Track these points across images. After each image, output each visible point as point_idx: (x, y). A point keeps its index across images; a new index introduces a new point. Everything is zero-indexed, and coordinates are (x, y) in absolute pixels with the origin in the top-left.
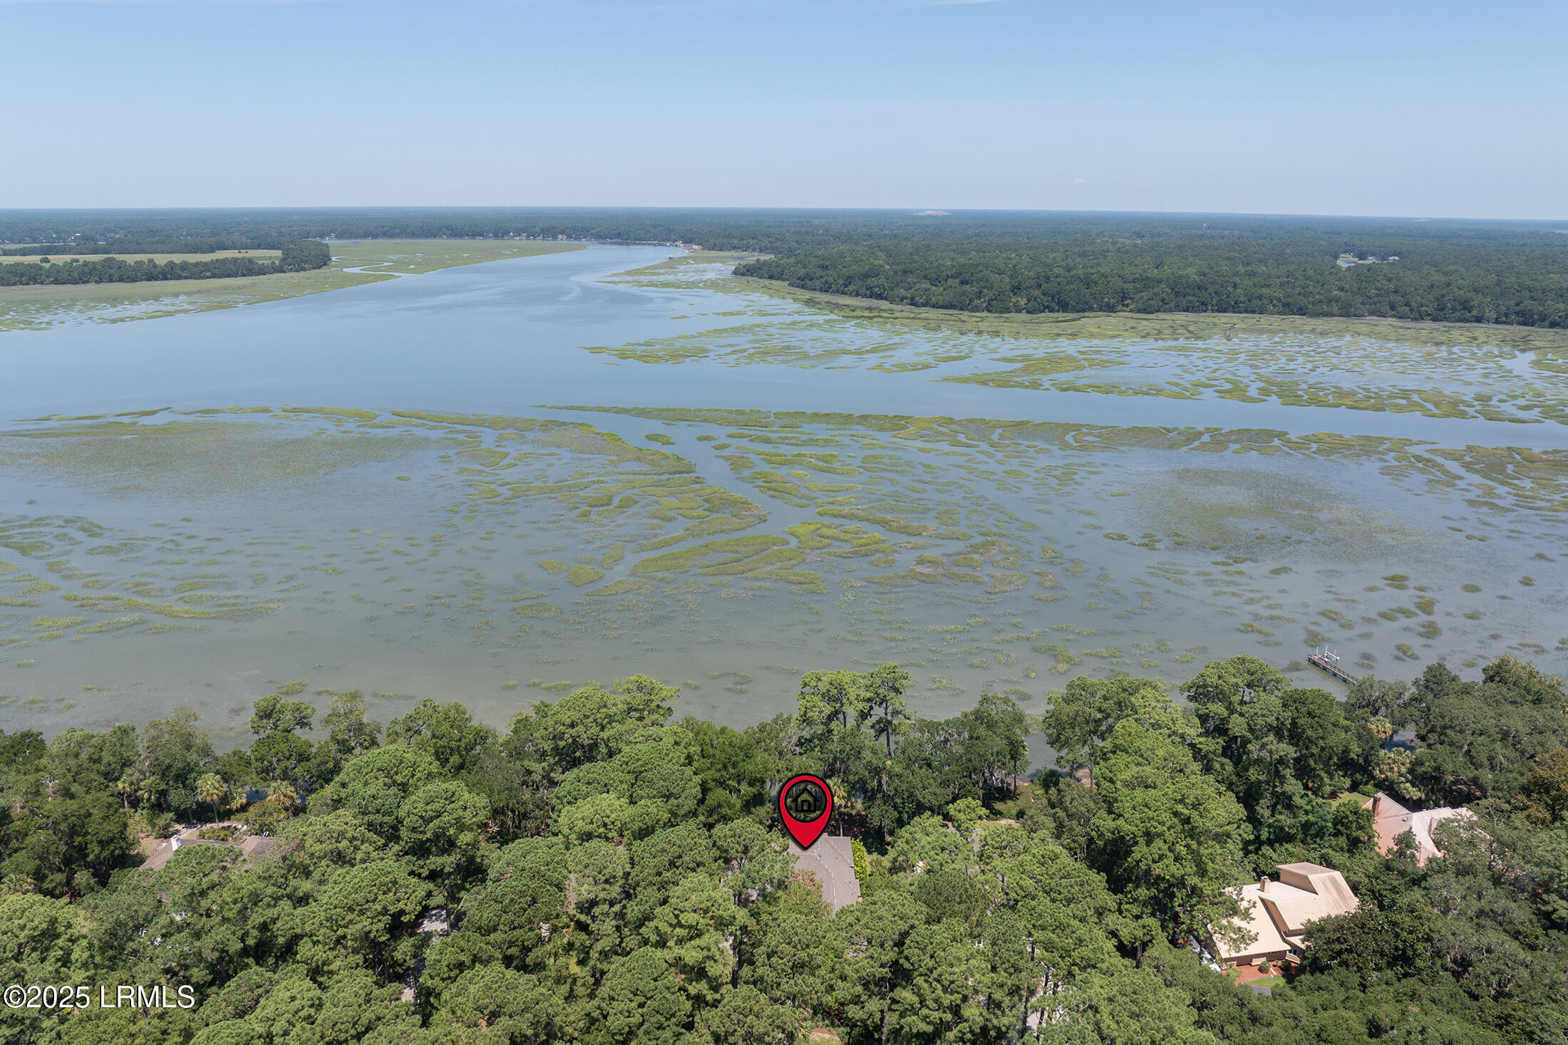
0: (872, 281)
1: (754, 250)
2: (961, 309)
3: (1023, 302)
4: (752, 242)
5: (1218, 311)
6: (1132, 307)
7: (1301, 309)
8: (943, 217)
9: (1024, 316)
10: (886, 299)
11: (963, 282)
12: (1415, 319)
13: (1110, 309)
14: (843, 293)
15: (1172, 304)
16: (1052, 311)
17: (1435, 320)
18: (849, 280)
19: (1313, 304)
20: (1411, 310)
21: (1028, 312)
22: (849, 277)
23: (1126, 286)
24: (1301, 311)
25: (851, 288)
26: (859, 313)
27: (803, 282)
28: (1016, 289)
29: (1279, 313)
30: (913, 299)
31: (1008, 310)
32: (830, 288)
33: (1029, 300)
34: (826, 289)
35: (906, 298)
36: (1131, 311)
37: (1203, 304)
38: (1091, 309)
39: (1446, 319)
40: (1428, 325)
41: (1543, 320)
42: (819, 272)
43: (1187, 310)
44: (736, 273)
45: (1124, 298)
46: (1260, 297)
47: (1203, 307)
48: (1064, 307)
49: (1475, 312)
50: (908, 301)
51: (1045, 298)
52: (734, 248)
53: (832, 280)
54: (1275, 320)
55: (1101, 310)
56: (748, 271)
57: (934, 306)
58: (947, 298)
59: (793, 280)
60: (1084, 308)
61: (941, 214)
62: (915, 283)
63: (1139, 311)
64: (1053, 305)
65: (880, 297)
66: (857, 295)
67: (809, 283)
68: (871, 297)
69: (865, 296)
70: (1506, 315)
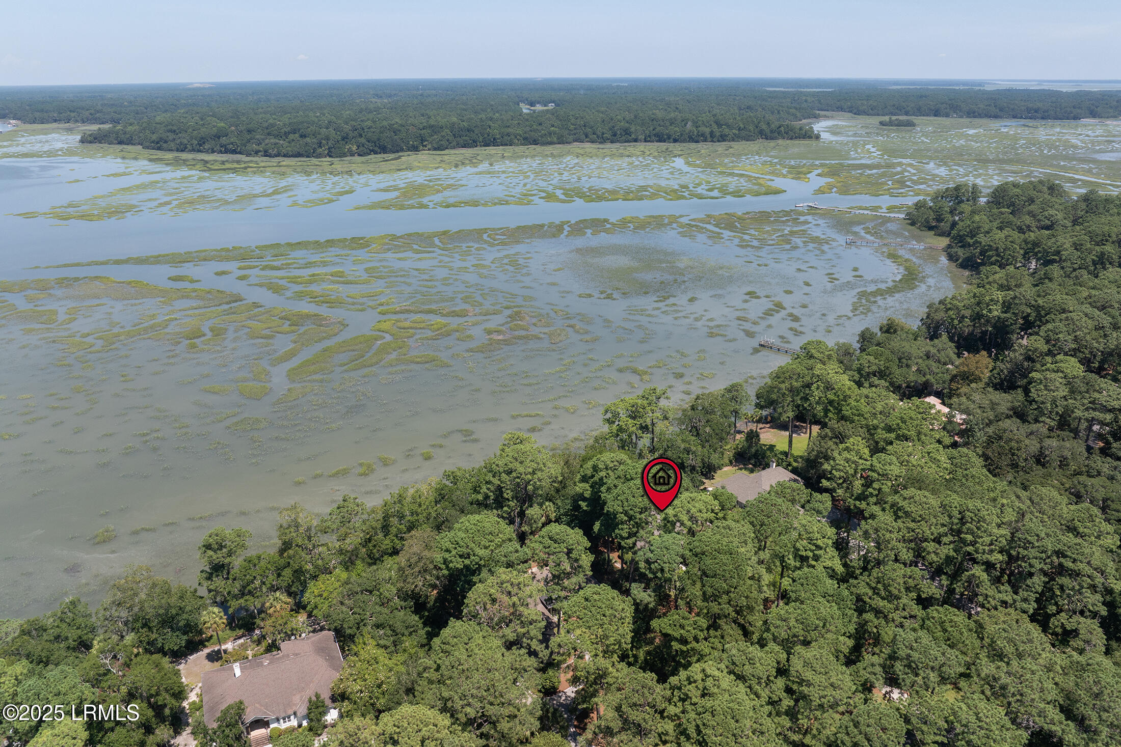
0: (224, 140)
1: (77, 121)
2: (308, 157)
3: (354, 148)
4: (73, 114)
5: (484, 146)
6: (429, 146)
7: (535, 141)
8: (210, 88)
9: (357, 158)
10: (240, 153)
11: (303, 136)
12: (600, 143)
13: (415, 149)
14: (199, 151)
15: (455, 143)
16: (376, 153)
17: (612, 142)
18: (202, 141)
19: (542, 137)
20: (598, 137)
21: (360, 155)
22: (202, 138)
23: (422, 132)
24: (535, 142)
25: (207, 146)
26: (228, 166)
27: (159, 145)
28: (345, 138)
29: (522, 145)
30: (266, 151)
31: (345, 155)
32: (186, 148)
33: (358, 147)
34: (182, 149)
35: (260, 151)
36: (429, 150)
37: (474, 141)
38: (402, 150)
39: (618, 141)
40: (609, 145)
41: (669, 138)
42: (171, 136)
43: (464, 146)
44: (82, 141)
45: (422, 141)
46: (508, 135)
47: (473, 144)
48: (384, 150)
49: (633, 136)
50: (262, 153)
51: (370, 144)
52: (55, 121)
53: (186, 142)
54: (520, 149)
55: (409, 150)
56: (95, 138)
57: (285, 156)
58: (296, 149)
59: (148, 144)
60: (397, 149)
61: (208, 86)
62: (263, 140)
63: (435, 149)
64: (376, 149)
65: (234, 152)
66: (213, 152)
67: (165, 145)
68: (226, 152)
69: (221, 152)
70: (649, 136)
